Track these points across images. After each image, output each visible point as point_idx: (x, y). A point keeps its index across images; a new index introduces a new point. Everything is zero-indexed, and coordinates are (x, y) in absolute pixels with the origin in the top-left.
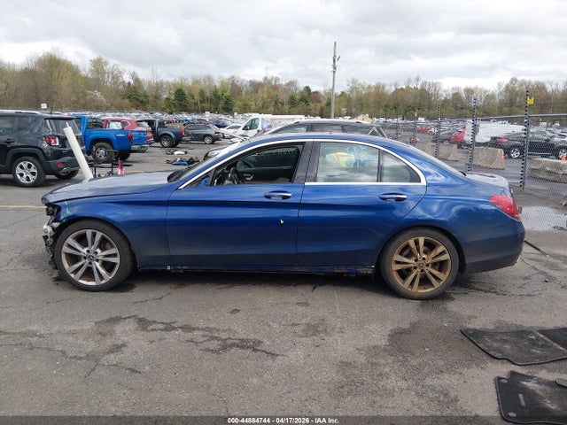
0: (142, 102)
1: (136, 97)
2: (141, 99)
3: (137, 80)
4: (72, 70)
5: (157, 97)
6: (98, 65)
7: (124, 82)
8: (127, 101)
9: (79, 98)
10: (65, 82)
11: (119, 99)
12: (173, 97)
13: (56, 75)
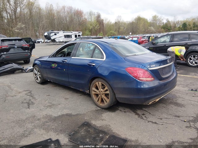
0: (169, 29)
1: (167, 28)
2: (168, 28)
3: (168, 21)
4: (145, 21)
5: (175, 27)
6: (155, 17)
7: (163, 23)
8: (163, 29)
9: (145, 30)
10: (141, 25)
11: (160, 28)
12: (181, 26)
13: (139, 23)
